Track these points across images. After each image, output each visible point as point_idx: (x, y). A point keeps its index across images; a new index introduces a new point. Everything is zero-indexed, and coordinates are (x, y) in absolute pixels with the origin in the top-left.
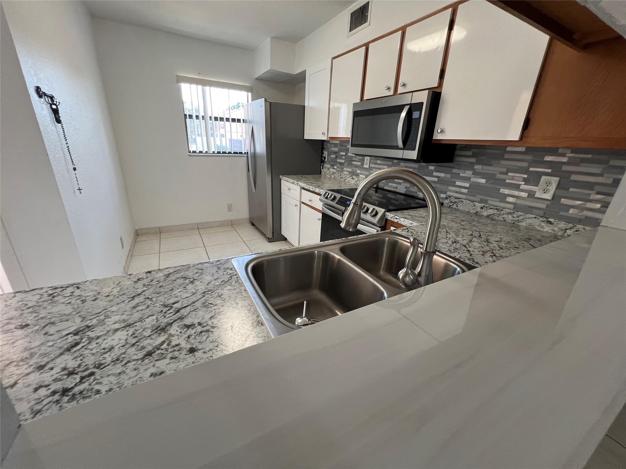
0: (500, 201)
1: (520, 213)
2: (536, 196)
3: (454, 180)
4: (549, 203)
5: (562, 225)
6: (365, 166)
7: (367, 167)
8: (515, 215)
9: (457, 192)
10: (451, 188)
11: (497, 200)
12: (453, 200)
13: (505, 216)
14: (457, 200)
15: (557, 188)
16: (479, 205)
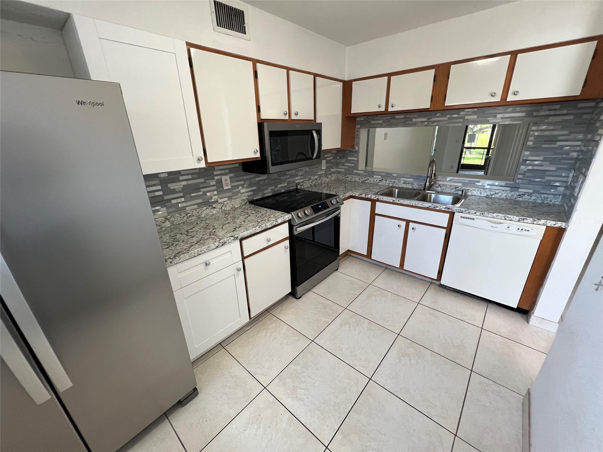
0: (315, 176)
1: (322, 178)
2: (322, 169)
3: (297, 173)
4: (325, 170)
5: (330, 177)
6: (225, 188)
7: (229, 187)
8: (321, 180)
9: (299, 179)
10: (297, 178)
11: (313, 176)
12: (301, 184)
13: (318, 182)
14: (303, 183)
15: (326, 164)
16: (310, 181)
